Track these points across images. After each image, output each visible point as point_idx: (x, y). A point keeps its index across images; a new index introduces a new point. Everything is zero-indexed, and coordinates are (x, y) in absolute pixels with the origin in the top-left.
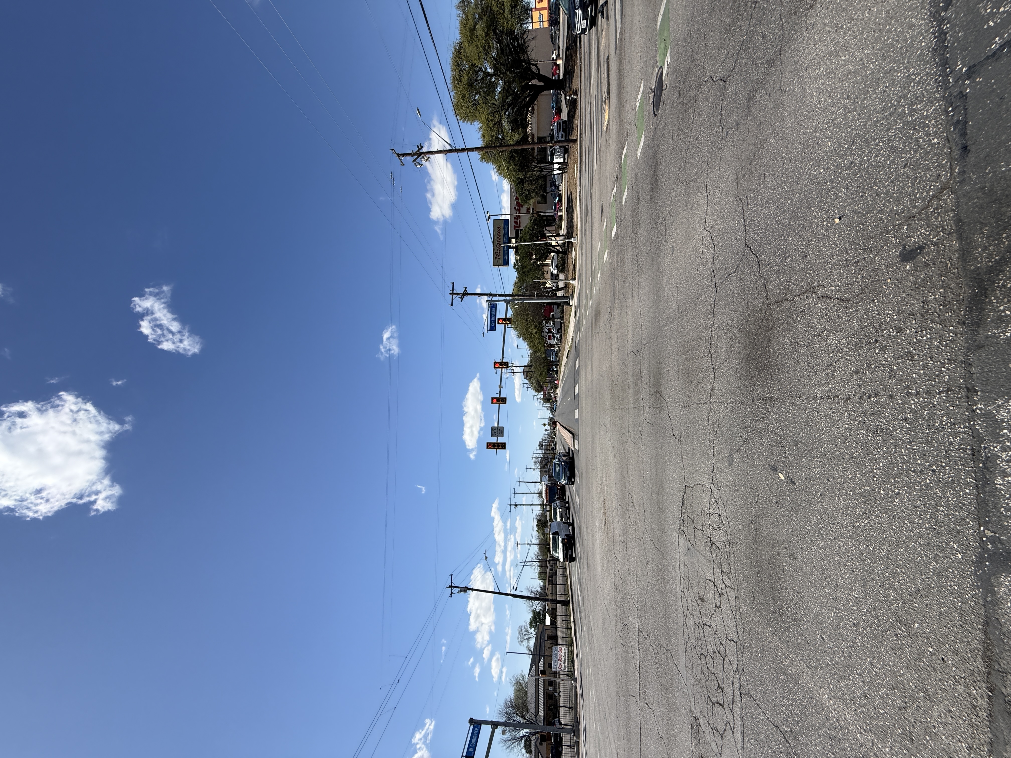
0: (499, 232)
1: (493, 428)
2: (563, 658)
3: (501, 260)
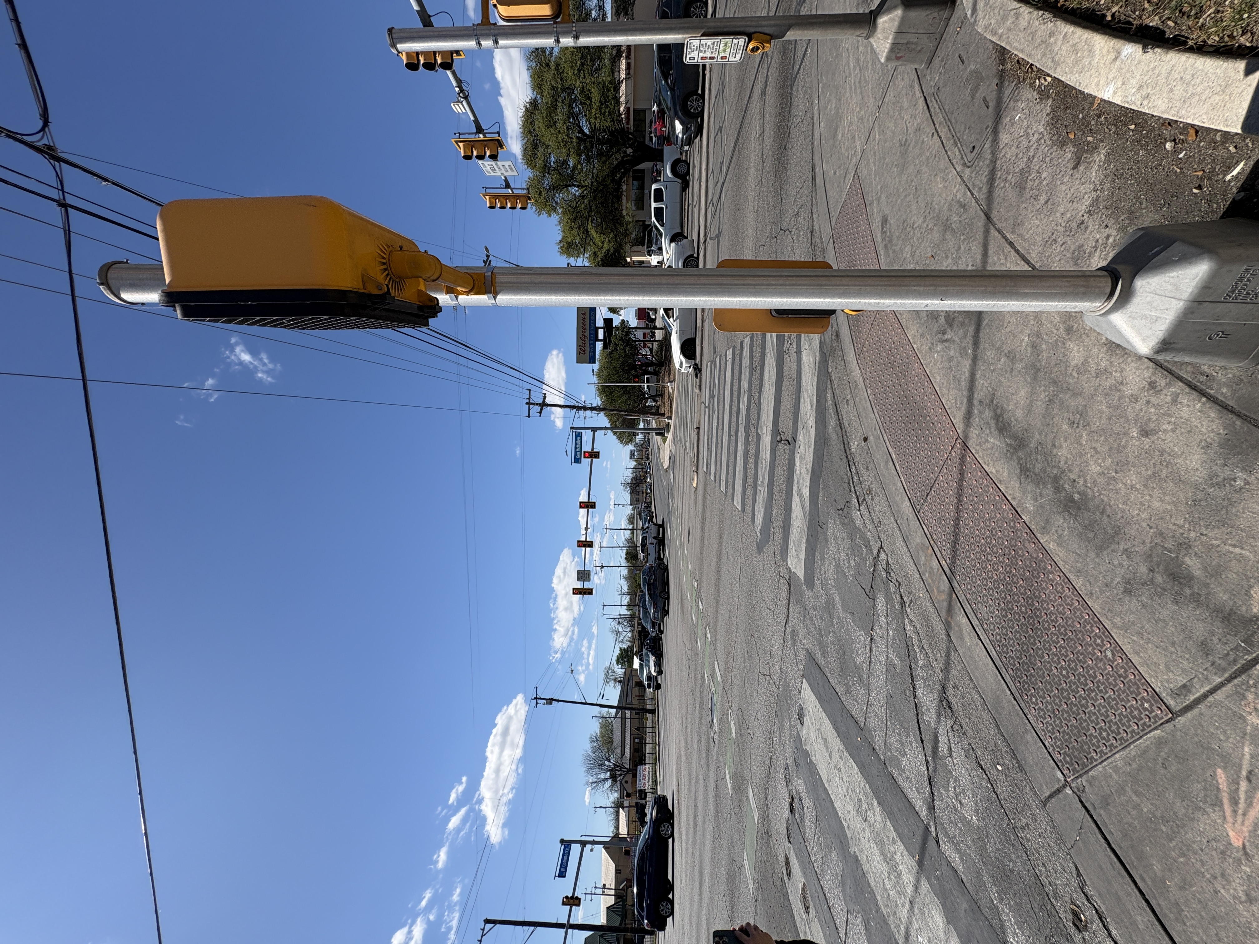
2: (647, 777)
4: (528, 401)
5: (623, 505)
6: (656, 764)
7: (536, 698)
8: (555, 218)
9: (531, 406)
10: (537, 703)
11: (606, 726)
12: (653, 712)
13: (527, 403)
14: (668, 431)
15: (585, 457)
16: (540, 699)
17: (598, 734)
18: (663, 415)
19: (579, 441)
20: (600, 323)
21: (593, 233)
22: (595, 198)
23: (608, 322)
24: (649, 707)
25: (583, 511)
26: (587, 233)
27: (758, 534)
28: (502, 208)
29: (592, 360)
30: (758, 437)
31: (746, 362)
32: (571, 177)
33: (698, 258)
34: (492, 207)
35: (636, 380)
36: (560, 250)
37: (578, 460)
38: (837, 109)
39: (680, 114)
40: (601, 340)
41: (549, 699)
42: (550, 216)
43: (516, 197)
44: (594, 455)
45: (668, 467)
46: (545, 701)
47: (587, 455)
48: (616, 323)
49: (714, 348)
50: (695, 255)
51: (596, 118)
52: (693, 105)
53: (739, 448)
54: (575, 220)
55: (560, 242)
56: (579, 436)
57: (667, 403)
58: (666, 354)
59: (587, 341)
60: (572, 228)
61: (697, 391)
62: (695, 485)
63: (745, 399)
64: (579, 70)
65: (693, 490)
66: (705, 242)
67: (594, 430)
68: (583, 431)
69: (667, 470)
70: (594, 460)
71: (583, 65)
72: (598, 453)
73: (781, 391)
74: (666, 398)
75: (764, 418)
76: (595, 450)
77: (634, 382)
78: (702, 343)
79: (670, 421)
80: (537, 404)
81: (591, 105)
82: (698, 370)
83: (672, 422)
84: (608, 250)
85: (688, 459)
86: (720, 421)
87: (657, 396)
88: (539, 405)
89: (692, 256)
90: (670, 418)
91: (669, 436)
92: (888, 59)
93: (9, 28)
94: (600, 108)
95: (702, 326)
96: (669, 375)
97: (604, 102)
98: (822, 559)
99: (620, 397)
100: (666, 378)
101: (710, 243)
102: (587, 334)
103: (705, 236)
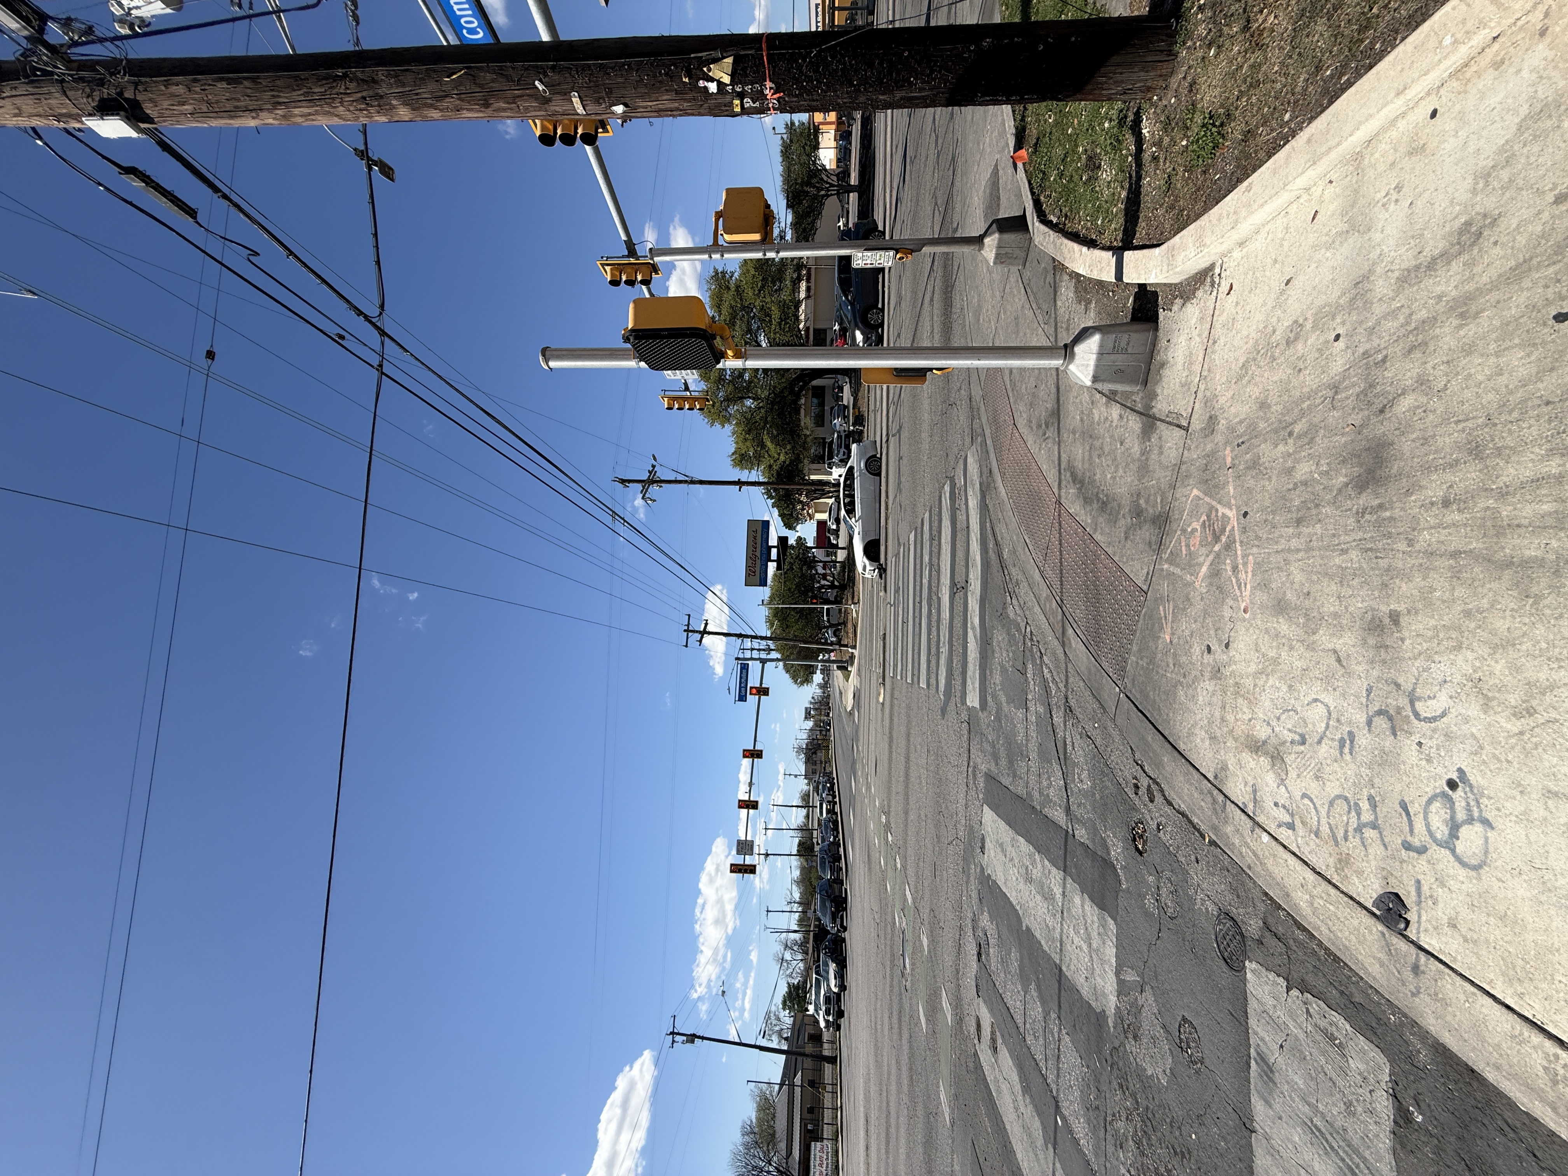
0: (755, 538)
1: (739, 842)
3: (757, 579)
4: (686, 628)
5: (796, 776)
6: (837, 1140)
7: (672, 1033)
8: (729, 428)
9: (690, 634)
10: (673, 1041)
11: (766, 1107)
12: (832, 1060)
13: (685, 631)
14: (852, 664)
15: (751, 694)
16: (679, 1034)
17: (754, 1121)
18: (846, 646)
19: (744, 675)
20: (773, 541)
21: (769, 444)
22: (772, 409)
23: (783, 540)
24: (826, 1053)
25: (747, 762)
26: (762, 445)
27: (942, 697)
28: (680, 409)
29: (763, 583)
30: (939, 599)
31: (926, 536)
32: (748, 389)
33: (881, 459)
34: (669, 408)
35: (815, 601)
36: (732, 463)
37: (742, 698)
38: (979, 301)
39: (860, 325)
40: (773, 561)
41: (691, 1035)
42: (724, 426)
43: (696, 399)
44: (763, 691)
45: (853, 709)
46: (685, 1038)
47: (754, 691)
48: (792, 541)
49: (898, 539)
50: (878, 456)
51: (775, 333)
52: (872, 317)
53: (923, 624)
54: (749, 432)
55: (733, 454)
56: (745, 668)
57: (851, 631)
58: (848, 575)
59: (758, 562)
60: (746, 440)
61: (882, 594)
62: (881, 700)
63: (926, 573)
64: (759, 291)
65: (880, 706)
66: (887, 441)
67: (763, 662)
68: (750, 663)
69: (851, 714)
70: (762, 697)
71: (763, 287)
72: (768, 689)
73: (955, 545)
74: (850, 625)
75: (943, 580)
76: (763, 686)
77: (812, 603)
78: (886, 542)
79: (854, 651)
80: (697, 632)
81: (770, 321)
82: (882, 570)
83: (856, 653)
84: (784, 462)
85: (874, 678)
86: (906, 610)
87: (839, 624)
88: (700, 632)
89: (875, 456)
90: (854, 647)
91: (853, 669)
92: (995, 263)
93: (373, 251)
94: (780, 324)
95: (886, 524)
96: (853, 598)
97: (784, 318)
98: (991, 673)
99: (796, 622)
100: (850, 602)
101: (892, 439)
102: (758, 554)
103: (888, 435)
